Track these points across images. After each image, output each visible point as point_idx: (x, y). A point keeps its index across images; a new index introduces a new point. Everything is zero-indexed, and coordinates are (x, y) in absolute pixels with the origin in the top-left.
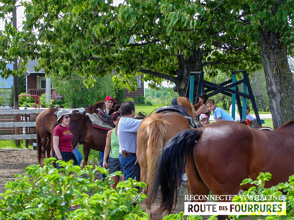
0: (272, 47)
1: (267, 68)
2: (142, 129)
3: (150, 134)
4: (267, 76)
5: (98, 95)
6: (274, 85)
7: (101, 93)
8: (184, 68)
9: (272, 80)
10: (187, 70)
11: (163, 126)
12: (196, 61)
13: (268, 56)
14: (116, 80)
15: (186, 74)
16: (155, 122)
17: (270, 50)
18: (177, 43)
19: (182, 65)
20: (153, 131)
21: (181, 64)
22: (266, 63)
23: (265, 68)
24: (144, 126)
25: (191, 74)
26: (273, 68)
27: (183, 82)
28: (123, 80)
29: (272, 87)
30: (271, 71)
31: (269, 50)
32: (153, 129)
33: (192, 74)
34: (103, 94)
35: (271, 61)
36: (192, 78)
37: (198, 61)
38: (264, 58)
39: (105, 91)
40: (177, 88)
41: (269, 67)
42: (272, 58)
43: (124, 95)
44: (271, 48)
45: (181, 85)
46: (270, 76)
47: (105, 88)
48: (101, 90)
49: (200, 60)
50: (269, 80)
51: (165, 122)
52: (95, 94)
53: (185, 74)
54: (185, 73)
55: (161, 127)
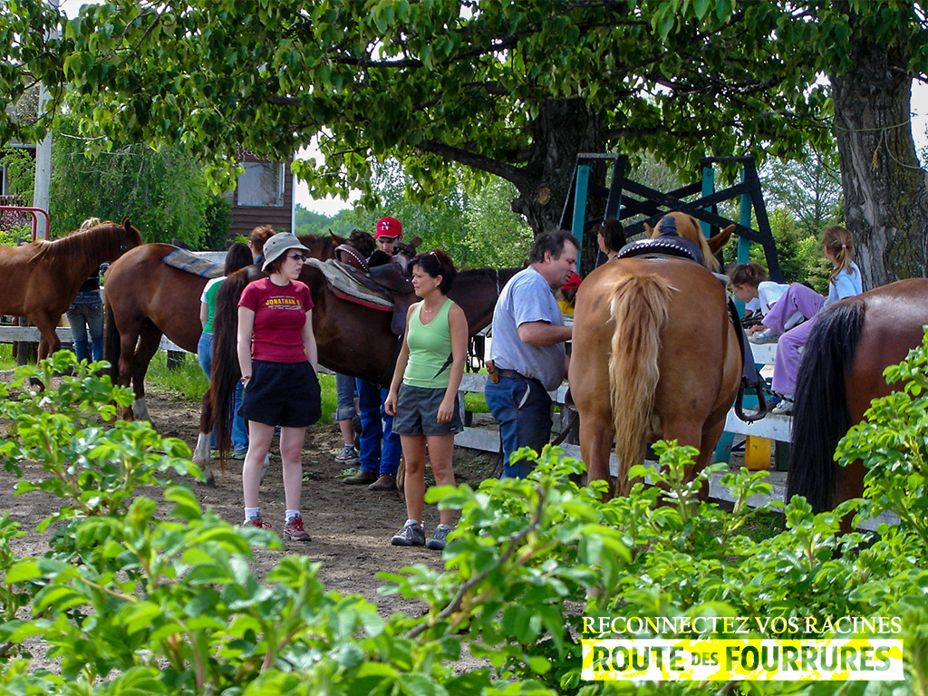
0: (869, 89)
1: (850, 151)
2: (593, 301)
3: (620, 313)
4: (847, 174)
5: (153, 223)
6: (870, 202)
7: (164, 217)
8: (550, 143)
9: (864, 188)
10: (558, 148)
11: (660, 293)
12: (588, 121)
13: (856, 114)
14: (304, 170)
15: (556, 159)
16: (635, 282)
17: (864, 96)
18: (572, 62)
19: (542, 133)
20: (631, 307)
21: (540, 127)
22: (848, 135)
23: (845, 151)
24: (601, 293)
25: (580, 159)
26: (867, 152)
27: (544, 184)
28: (325, 171)
29: (863, 207)
30: (862, 160)
31: (861, 98)
32: (630, 299)
33: (582, 161)
34: (170, 221)
35: (865, 129)
36: (584, 172)
37: (591, 124)
38: (843, 120)
39: (178, 210)
40: (524, 202)
41: (857, 147)
42: (869, 119)
43: (230, 226)
44: (865, 92)
45: (537, 194)
46: (860, 175)
47: (179, 200)
48: (164, 208)
49: (597, 119)
50: (853, 186)
51: (665, 283)
52: (145, 219)
53: (550, 160)
54: (551, 156)
55: (654, 297)
